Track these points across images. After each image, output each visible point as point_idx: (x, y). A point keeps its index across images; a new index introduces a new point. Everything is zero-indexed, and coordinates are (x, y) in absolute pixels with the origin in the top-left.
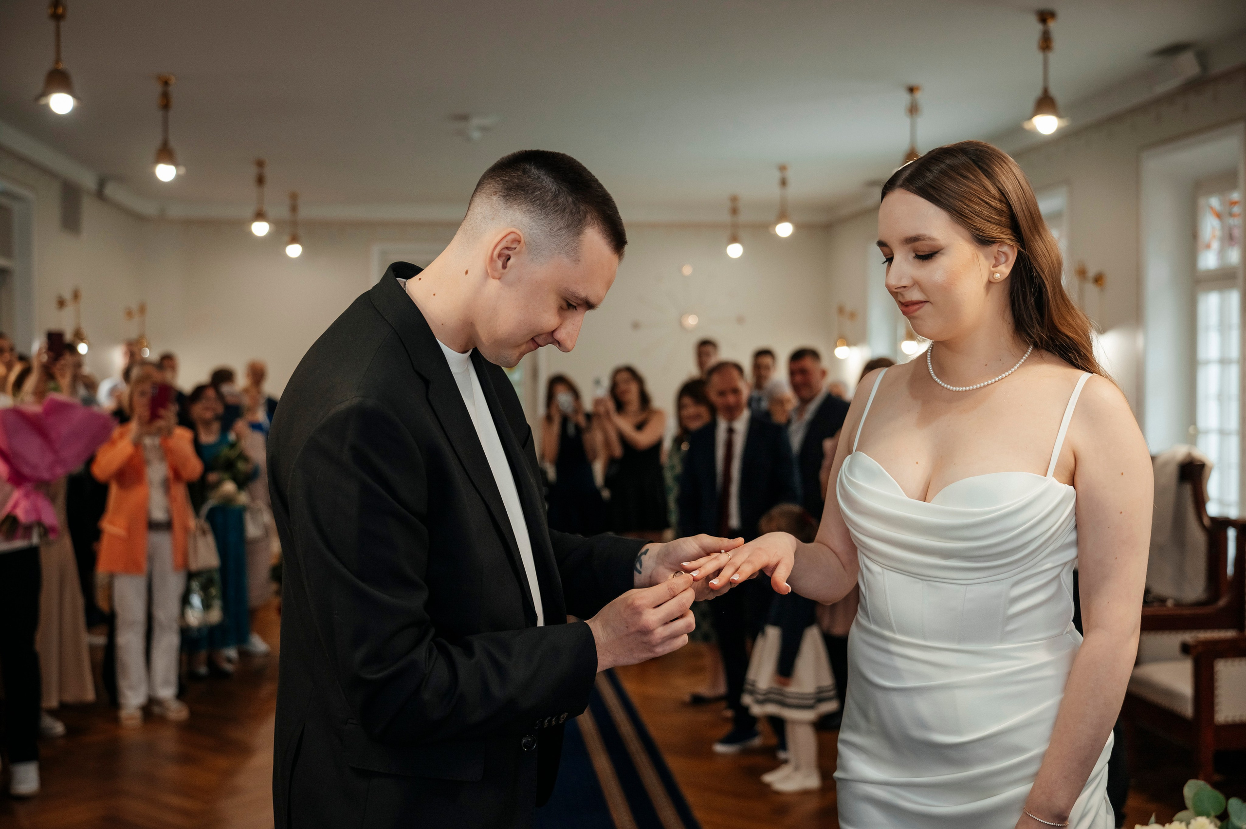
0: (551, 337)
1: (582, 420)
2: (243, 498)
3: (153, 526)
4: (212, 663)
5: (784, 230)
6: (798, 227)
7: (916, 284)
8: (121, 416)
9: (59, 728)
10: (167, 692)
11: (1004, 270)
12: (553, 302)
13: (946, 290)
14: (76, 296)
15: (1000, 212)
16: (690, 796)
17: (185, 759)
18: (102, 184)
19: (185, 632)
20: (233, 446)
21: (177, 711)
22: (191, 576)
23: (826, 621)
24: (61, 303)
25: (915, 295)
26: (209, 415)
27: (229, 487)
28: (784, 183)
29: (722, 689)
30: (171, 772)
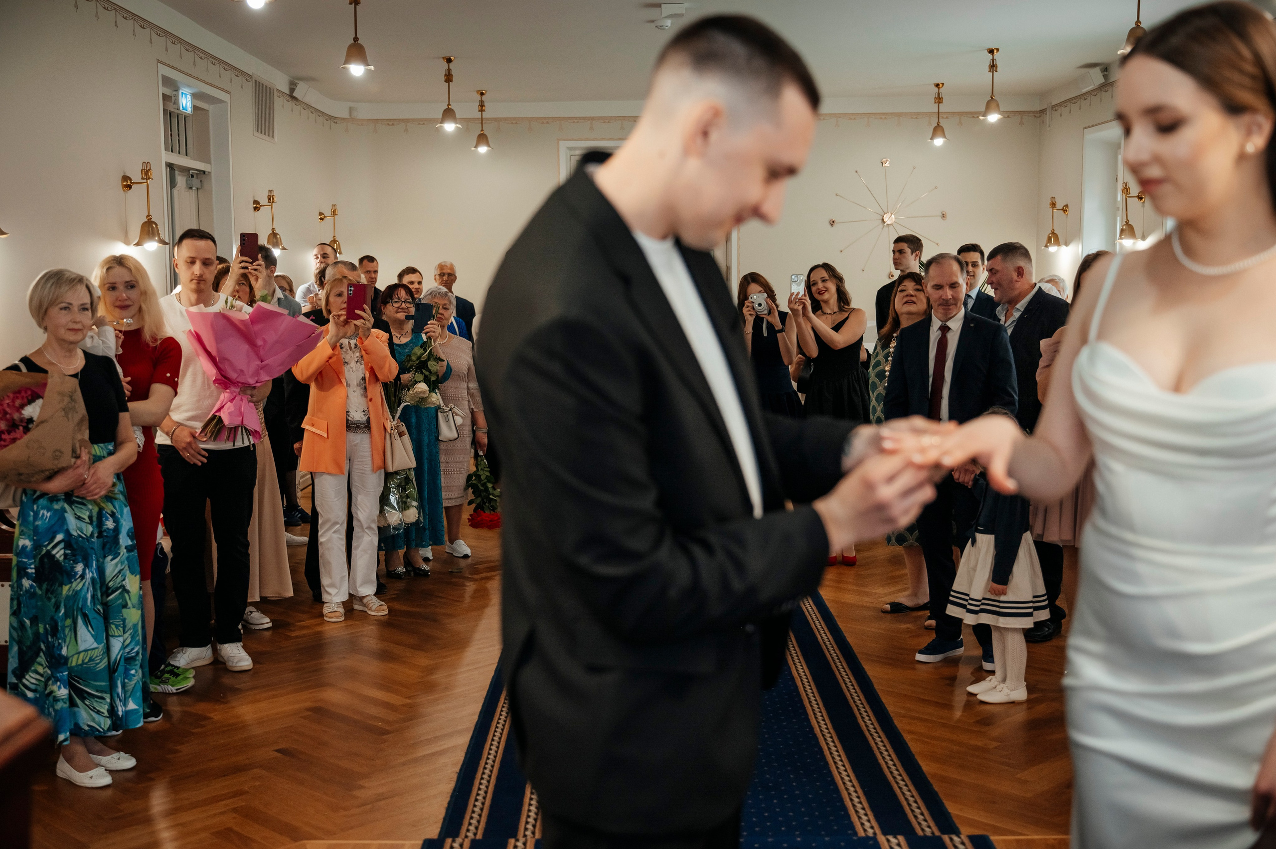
0: (756, 212)
1: (776, 321)
2: (436, 398)
3: (351, 426)
4: (408, 562)
5: (993, 118)
6: (1007, 115)
7: (1157, 159)
8: (318, 317)
9: (265, 622)
10: (368, 590)
11: (1257, 143)
12: (758, 173)
13: (1190, 164)
14: (271, 199)
15: (1253, 77)
16: (891, 705)
17: (385, 656)
18: (293, 87)
19: (383, 531)
20: (424, 346)
21: (378, 609)
22: (388, 476)
23: (1038, 529)
24: (257, 206)
25: (1154, 172)
26: (401, 316)
27: (422, 386)
28: (993, 67)
29: (925, 598)
30: (372, 667)
